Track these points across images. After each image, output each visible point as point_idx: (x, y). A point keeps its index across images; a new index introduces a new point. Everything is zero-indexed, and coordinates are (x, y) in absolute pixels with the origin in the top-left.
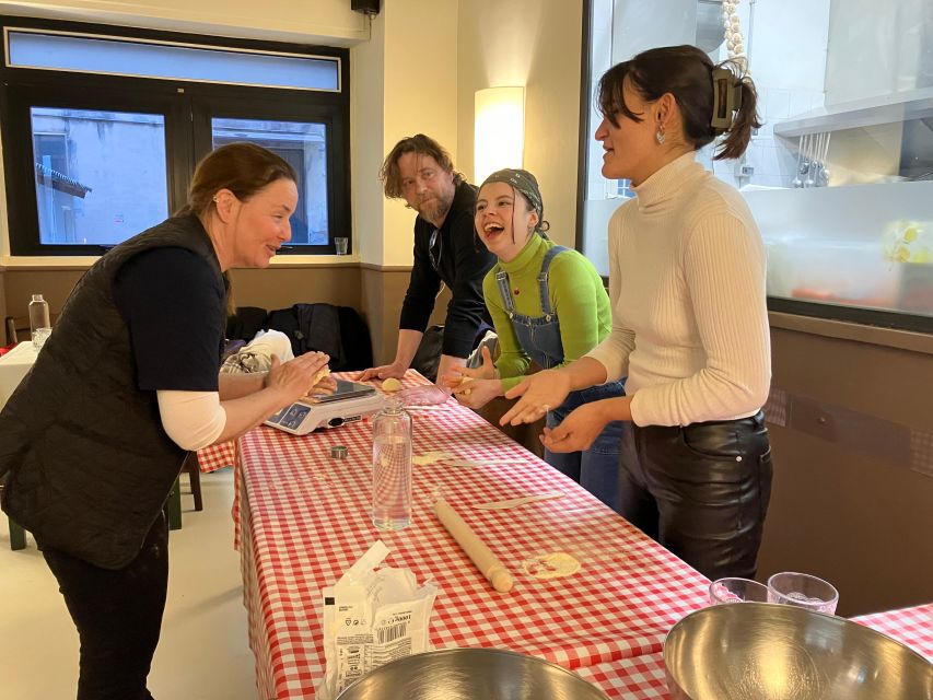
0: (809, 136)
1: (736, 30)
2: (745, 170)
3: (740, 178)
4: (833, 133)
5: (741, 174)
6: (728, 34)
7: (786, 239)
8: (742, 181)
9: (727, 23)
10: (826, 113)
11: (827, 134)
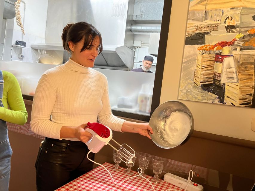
0: (41, 50)
1: (19, 14)
2: (22, 56)
3: (20, 58)
4: (47, 50)
5: (20, 57)
6: (17, 15)
7: (28, 77)
8: (21, 59)
9: (16, 12)
10: (45, 45)
11: (45, 50)
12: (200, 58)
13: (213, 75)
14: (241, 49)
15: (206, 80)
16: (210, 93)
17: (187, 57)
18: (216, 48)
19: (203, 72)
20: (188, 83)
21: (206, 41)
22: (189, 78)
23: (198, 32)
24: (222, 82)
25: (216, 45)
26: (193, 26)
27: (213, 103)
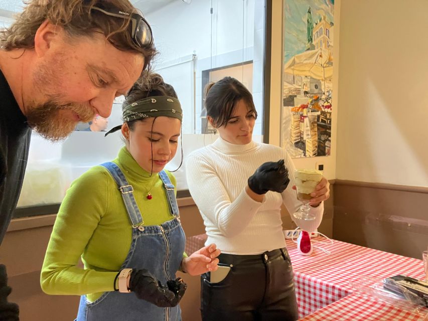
12: (292, 119)
13: (299, 134)
14: (312, 112)
15: (296, 138)
16: (299, 149)
17: (285, 118)
18: (300, 110)
19: (295, 131)
20: (288, 143)
21: (295, 104)
22: (288, 138)
23: (290, 94)
24: (304, 139)
25: (300, 108)
26: (288, 89)
27: (301, 157)
